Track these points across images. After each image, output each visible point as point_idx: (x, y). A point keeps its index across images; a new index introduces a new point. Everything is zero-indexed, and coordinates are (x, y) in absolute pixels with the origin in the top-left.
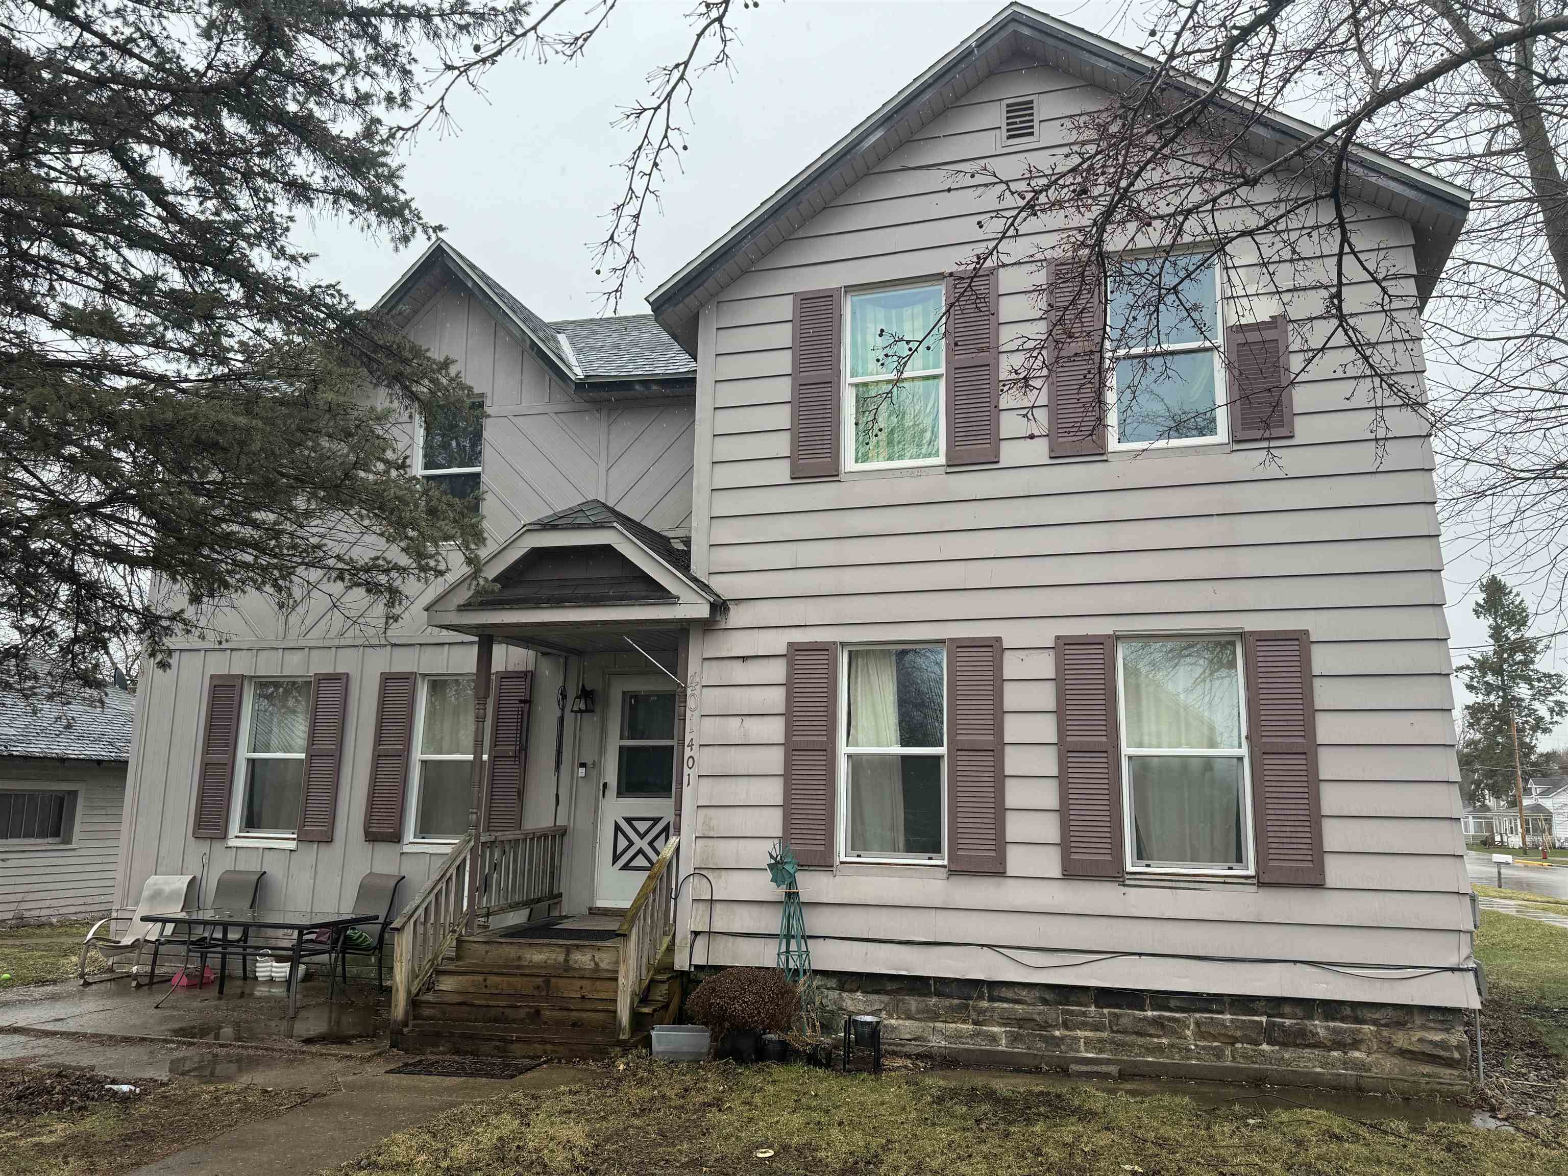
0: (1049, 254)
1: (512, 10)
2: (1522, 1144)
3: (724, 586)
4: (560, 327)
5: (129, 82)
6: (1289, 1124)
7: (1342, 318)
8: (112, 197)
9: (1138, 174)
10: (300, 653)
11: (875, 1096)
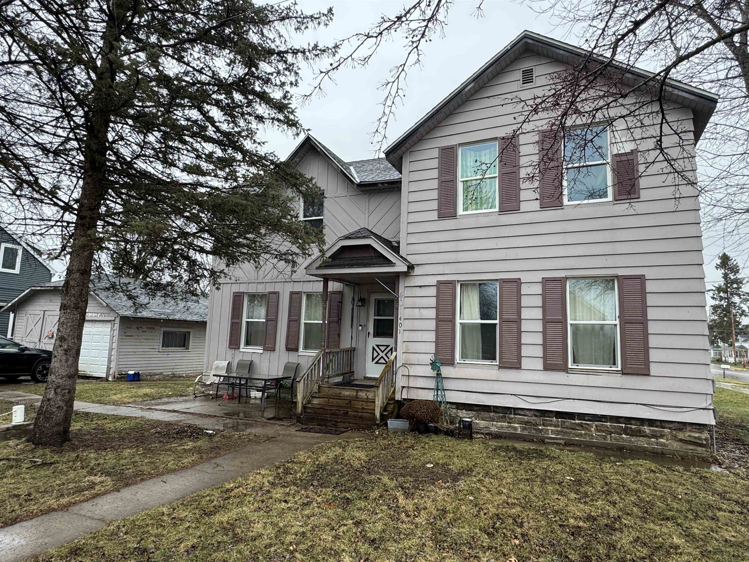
0: (540, 128)
1: (334, 47)
2: (732, 478)
3: (412, 259)
4: (351, 164)
5: (203, 84)
6: (633, 465)
7: (662, 150)
8: (198, 124)
9: (578, 96)
10: (263, 285)
11: (470, 447)
